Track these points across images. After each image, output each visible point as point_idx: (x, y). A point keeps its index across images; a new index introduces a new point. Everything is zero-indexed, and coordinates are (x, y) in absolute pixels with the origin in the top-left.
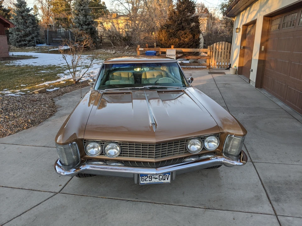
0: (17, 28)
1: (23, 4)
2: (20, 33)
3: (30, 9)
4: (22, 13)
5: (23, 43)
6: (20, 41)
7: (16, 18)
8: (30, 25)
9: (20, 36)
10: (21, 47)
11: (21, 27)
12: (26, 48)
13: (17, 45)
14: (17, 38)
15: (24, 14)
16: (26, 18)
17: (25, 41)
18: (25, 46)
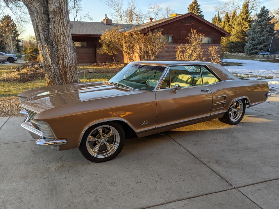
0: (253, 37)
1: (265, 14)
2: (253, 42)
3: (271, 17)
4: (261, 22)
5: (254, 51)
6: (252, 49)
7: (254, 27)
8: (266, 34)
9: (253, 45)
10: (252, 55)
11: (256, 36)
12: (256, 56)
13: (248, 53)
14: (250, 46)
15: (262, 23)
16: (264, 27)
17: (256, 49)
18: (255, 54)
